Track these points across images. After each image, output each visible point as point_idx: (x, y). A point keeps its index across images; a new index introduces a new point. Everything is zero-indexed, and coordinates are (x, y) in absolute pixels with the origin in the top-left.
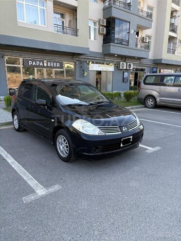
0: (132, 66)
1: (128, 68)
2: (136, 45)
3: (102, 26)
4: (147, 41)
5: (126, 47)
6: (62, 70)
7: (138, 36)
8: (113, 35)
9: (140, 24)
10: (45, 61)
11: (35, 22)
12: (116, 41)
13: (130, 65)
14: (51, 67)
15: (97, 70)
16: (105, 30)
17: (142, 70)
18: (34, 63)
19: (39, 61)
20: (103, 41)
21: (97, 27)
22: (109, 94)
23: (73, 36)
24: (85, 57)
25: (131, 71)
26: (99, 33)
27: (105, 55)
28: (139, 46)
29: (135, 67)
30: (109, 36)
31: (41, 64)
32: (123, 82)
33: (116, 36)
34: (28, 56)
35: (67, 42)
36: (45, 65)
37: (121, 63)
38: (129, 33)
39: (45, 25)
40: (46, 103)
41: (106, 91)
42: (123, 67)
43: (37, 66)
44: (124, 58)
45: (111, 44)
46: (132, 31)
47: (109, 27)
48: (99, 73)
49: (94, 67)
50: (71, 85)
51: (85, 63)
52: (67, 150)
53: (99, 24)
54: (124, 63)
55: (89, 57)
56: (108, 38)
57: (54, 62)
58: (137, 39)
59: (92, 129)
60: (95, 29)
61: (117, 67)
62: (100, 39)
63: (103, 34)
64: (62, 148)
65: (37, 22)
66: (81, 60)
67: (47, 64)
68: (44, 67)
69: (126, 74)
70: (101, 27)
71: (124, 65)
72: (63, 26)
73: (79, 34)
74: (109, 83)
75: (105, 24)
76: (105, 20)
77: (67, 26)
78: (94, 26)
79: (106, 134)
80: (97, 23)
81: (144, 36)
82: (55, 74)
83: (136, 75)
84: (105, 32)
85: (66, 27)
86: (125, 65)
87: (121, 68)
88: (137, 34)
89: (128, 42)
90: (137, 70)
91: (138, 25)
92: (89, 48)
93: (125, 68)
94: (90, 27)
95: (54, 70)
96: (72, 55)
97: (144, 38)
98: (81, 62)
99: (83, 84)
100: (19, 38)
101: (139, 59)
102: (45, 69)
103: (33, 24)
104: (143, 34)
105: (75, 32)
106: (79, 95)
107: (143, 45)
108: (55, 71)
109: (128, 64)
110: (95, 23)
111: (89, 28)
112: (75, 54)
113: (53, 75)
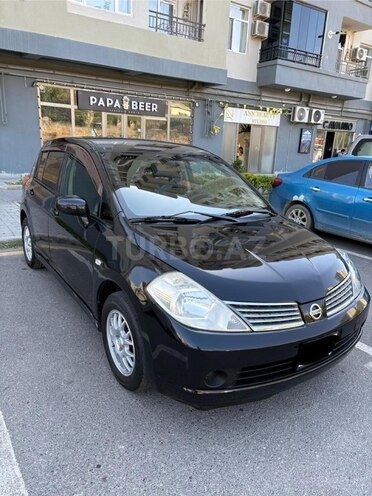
0: (323, 116)
1: (313, 121)
2: (338, 67)
3: (261, 18)
4: (364, 59)
5: (314, 69)
6: (164, 119)
7: (343, 45)
8: (284, 41)
9: (351, 17)
10: (125, 97)
11: (107, 6)
12: (290, 56)
13: (318, 113)
14: (138, 112)
15: (242, 122)
16: (267, 28)
17: (346, 126)
18: (101, 102)
19: (111, 97)
20: (261, 54)
21: (249, 21)
22: (265, 180)
23: (191, 41)
24: (217, 92)
25: (320, 127)
26: (254, 36)
27: (262, 88)
28: (343, 68)
29: (331, 119)
30: (274, 44)
31: (117, 104)
32: (299, 151)
33: (293, 43)
34: (88, 85)
35: (177, 54)
36: (126, 106)
37: (298, 108)
38: (323, 36)
39: (128, 12)
40: (87, 206)
41: (259, 170)
42: (300, 118)
43: (106, 109)
44: (305, 96)
45: (279, 61)
46: (330, 34)
47: (278, 21)
48: (246, 129)
49: (235, 116)
50: (177, 158)
51: (215, 106)
52: (132, 358)
53: (255, 15)
54: (306, 109)
55: (225, 93)
56: (271, 48)
57: (146, 101)
58: (340, 52)
59: (207, 309)
60: (244, 25)
61: (288, 118)
62: (255, 49)
63: (261, 38)
64: (118, 347)
65: (111, 6)
66: (206, 97)
67: (130, 104)
68: (122, 110)
69: (307, 134)
70: (258, 21)
71: (303, 114)
72: (171, 16)
73: (205, 35)
74: (267, 153)
75: (268, 15)
76: (269, 5)
77: (180, 16)
78: (243, 18)
79: (255, 328)
80: (250, 12)
81: (356, 45)
82: (147, 128)
83: (330, 137)
84: (266, 34)
85: (177, 18)
86: (307, 113)
87: (297, 120)
88: (343, 39)
89: (319, 57)
90: (333, 125)
91: (344, 18)
92: (225, 72)
93: (305, 120)
94: (232, 20)
95: (145, 118)
96: (189, 87)
97: (356, 50)
98: (207, 104)
99: (202, 157)
100: (69, 41)
101: (342, 99)
102: (125, 117)
103: (103, 9)
104: (355, 41)
105: (198, 33)
106: (188, 184)
107: (353, 66)
108: (147, 121)
109: (314, 110)
110: (244, 11)
111: (229, 21)
112: (194, 82)
113: (143, 130)
